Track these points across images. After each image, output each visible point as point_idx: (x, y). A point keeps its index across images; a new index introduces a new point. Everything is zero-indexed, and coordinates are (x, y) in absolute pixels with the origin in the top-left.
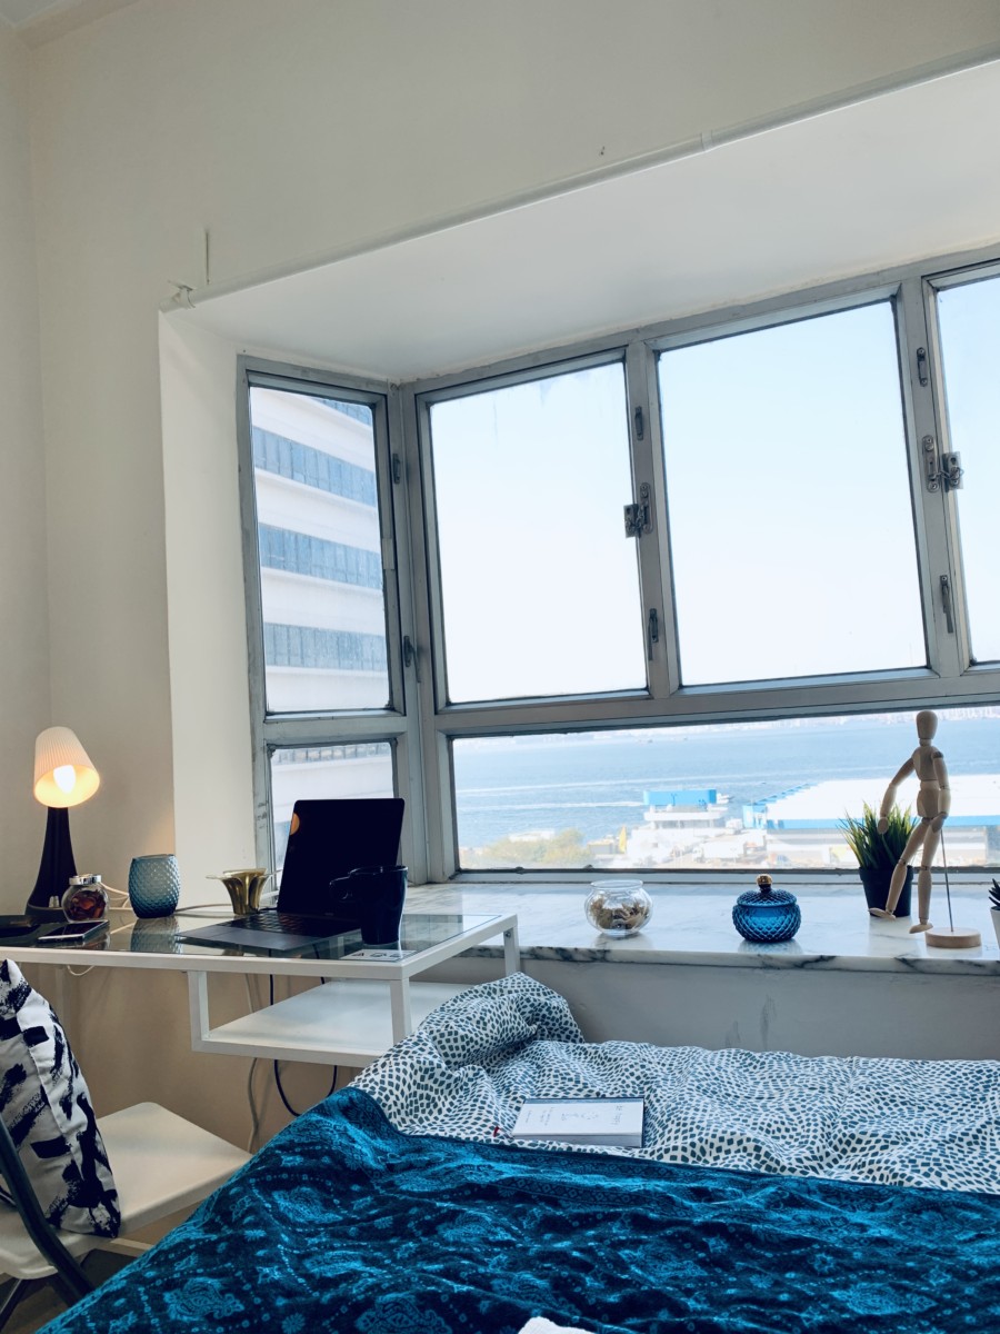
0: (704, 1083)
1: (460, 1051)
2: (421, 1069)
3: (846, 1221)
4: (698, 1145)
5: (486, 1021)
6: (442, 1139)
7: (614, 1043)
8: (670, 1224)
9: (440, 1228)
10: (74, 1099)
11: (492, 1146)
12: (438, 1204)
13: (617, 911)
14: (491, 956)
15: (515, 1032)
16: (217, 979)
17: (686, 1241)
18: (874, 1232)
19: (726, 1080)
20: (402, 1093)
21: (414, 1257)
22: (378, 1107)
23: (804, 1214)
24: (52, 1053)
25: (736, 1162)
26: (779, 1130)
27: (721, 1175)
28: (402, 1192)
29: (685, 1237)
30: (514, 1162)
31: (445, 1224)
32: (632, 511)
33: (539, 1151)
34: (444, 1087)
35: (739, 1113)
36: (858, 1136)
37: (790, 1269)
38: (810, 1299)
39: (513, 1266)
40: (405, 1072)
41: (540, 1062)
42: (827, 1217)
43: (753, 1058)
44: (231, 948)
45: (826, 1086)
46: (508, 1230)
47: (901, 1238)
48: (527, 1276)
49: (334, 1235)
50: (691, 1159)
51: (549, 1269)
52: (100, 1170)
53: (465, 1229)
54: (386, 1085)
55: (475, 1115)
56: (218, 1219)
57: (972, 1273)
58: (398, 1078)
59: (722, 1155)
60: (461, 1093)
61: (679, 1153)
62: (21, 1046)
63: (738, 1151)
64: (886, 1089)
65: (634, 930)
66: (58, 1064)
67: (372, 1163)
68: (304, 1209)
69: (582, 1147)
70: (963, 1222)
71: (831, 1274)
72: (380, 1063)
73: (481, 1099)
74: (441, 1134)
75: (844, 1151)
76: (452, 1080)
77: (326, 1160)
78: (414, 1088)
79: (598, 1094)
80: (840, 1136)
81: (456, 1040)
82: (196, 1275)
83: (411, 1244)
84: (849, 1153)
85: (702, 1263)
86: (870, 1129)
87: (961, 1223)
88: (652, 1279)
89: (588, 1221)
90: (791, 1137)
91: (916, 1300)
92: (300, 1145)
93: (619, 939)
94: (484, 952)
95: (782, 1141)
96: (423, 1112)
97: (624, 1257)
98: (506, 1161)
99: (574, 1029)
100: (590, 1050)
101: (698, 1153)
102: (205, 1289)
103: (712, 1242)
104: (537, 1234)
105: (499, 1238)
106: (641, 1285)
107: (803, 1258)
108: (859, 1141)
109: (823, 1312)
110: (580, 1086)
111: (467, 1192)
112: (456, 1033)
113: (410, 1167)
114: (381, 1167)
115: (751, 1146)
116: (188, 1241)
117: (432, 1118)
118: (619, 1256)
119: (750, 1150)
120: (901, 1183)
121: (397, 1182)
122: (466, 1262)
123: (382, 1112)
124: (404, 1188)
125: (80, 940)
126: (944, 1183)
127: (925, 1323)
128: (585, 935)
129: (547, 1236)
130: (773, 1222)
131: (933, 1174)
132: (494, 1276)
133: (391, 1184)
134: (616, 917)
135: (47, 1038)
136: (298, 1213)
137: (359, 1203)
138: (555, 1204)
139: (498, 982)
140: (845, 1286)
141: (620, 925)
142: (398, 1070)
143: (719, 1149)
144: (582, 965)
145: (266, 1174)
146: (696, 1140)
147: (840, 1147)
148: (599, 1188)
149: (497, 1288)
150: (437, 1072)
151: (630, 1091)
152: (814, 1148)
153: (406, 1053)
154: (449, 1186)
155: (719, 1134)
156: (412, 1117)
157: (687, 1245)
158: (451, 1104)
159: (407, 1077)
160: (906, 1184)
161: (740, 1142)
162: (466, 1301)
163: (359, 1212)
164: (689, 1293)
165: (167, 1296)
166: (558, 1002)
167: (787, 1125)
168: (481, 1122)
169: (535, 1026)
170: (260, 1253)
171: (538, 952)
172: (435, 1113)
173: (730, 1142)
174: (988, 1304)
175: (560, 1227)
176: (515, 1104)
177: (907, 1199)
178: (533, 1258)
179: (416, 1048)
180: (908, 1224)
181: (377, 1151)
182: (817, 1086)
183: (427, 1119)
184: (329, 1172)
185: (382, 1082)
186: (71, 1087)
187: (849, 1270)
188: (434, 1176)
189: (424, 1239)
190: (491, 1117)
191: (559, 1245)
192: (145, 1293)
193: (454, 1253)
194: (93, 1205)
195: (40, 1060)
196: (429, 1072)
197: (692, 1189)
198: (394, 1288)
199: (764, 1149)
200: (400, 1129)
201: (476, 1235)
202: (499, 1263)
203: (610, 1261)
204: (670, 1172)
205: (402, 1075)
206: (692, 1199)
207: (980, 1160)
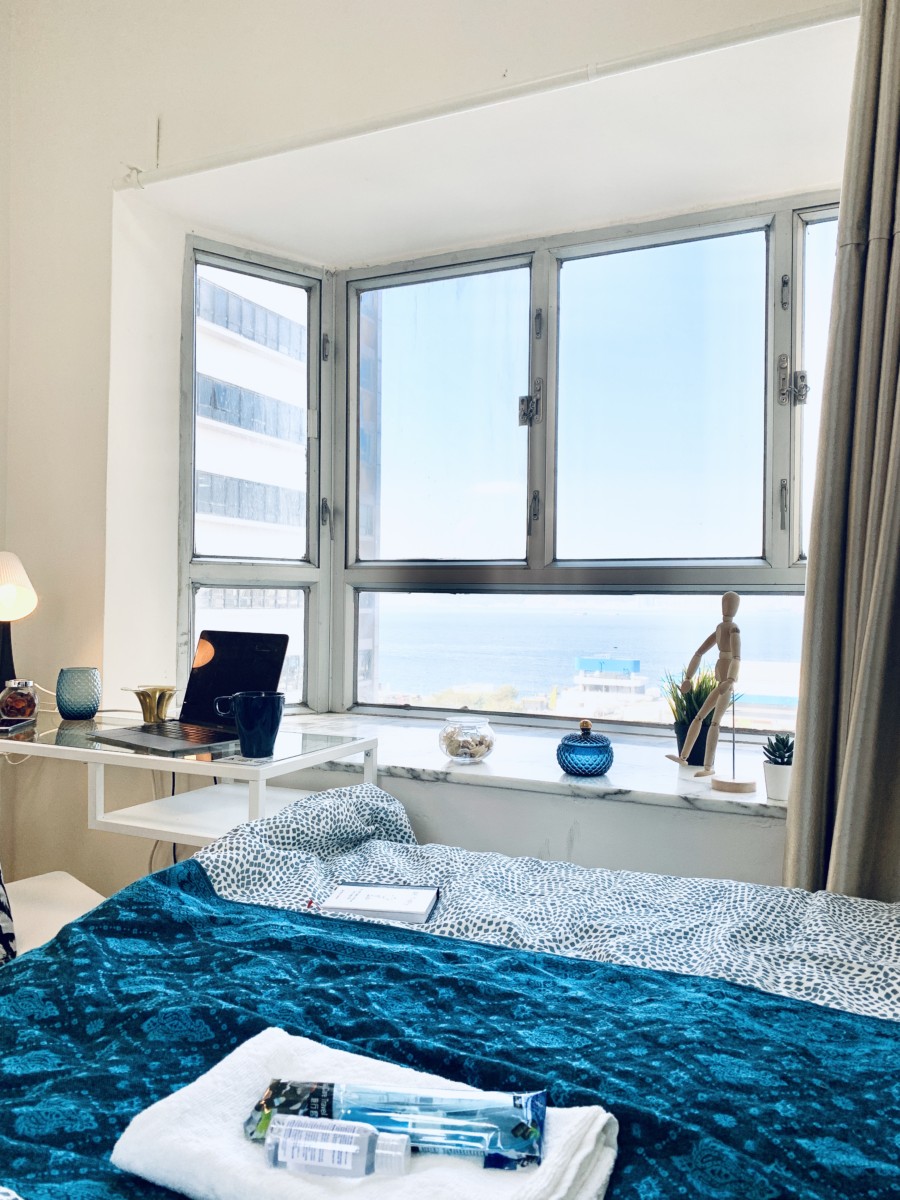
0: (489, 880)
2: (253, 851)
3: (554, 984)
4: (465, 924)
5: (321, 818)
6: (262, 907)
7: (430, 845)
8: (415, 976)
9: (235, 968)
11: (301, 914)
12: (239, 951)
13: (464, 742)
14: (355, 772)
15: (349, 830)
17: (423, 989)
18: (571, 994)
19: (510, 879)
21: (206, 985)
23: (523, 977)
25: (489, 938)
26: (536, 919)
27: (473, 946)
28: (215, 941)
29: (423, 986)
30: (314, 926)
31: (240, 965)
32: (525, 403)
33: (336, 920)
34: (275, 864)
35: (509, 904)
36: (595, 927)
37: (492, 1014)
38: (500, 1033)
39: (282, 997)
41: (367, 856)
42: (541, 980)
43: (540, 865)
45: (589, 889)
46: (288, 972)
47: (591, 998)
48: (289, 1004)
49: (150, 965)
50: (456, 934)
51: (308, 1000)
53: (254, 969)
55: (297, 891)
56: (57, 946)
57: (630, 1024)
59: (481, 932)
60: (292, 870)
61: (447, 929)
63: (495, 931)
64: (635, 895)
65: (477, 759)
68: (132, 946)
69: (372, 919)
70: (642, 991)
71: (525, 1019)
73: (305, 879)
74: (263, 903)
75: (582, 938)
77: (155, 917)
79: (405, 882)
80: (582, 926)
82: (27, 985)
83: (208, 977)
84: (586, 939)
85: (429, 1005)
86: (607, 921)
87: (641, 991)
88: (386, 1013)
89: (351, 970)
90: (544, 924)
91: (579, 1039)
92: (137, 903)
93: (463, 765)
95: (536, 927)
96: (255, 885)
97: (370, 996)
98: (308, 925)
99: (407, 830)
100: (410, 849)
101: (463, 930)
102: (32, 996)
103: (442, 991)
104: (310, 977)
105: (278, 977)
106: (374, 1016)
107: (507, 1007)
108: (596, 931)
109: (505, 1043)
110: (393, 875)
111: (266, 944)
113: (229, 923)
115: (505, 928)
116: (29, 961)
117: (261, 890)
118: (366, 996)
119: (504, 930)
120: (611, 961)
121: (214, 934)
122: (243, 991)
124: (217, 938)
125: (8, 731)
126: (644, 964)
127: (577, 1056)
128: (436, 759)
129: (318, 979)
130: (496, 981)
131: (638, 957)
132: (262, 1002)
133: (209, 935)
134: (463, 747)
137: (180, 945)
138: (333, 956)
139: (349, 788)
140: (531, 1028)
141: (466, 754)
143: (480, 928)
144: (427, 784)
145: (104, 924)
146: (463, 920)
147: (580, 935)
148: (370, 947)
151: (431, 882)
152: (557, 933)
154: (254, 939)
155: (483, 917)
157: (423, 992)
158: (281, 879)
160: (614, 962)
161: (498, 924)
162: (227, 1016)
163: (177, 951)
164: (409, 1024)
166: (396, 807)
167: (544, 916)
168: (300, 897)
169: (373, 828)
170: (82, 974)
171: (394, 771)
172: (266, 885)
173: (490, 923)
174: (630, 1046)
175: (326, 972)
176: (336, 886)
177: (608, 972)
178: (298, 992)
180: (601, 989)
181: (204, 910)
182: (580, 889)
183: (257, 890)
187: (540, 1016)
188: (245, 932)
189: (220, 975)
190: (310, 894)
191: (322, 985)
197: (445, 954)
199: (515, 930)
201: (260, 974)
202: (271, 994)
203: (357, 998)
204: (433, 941)
206: (442, 961)
207: (682, 950)
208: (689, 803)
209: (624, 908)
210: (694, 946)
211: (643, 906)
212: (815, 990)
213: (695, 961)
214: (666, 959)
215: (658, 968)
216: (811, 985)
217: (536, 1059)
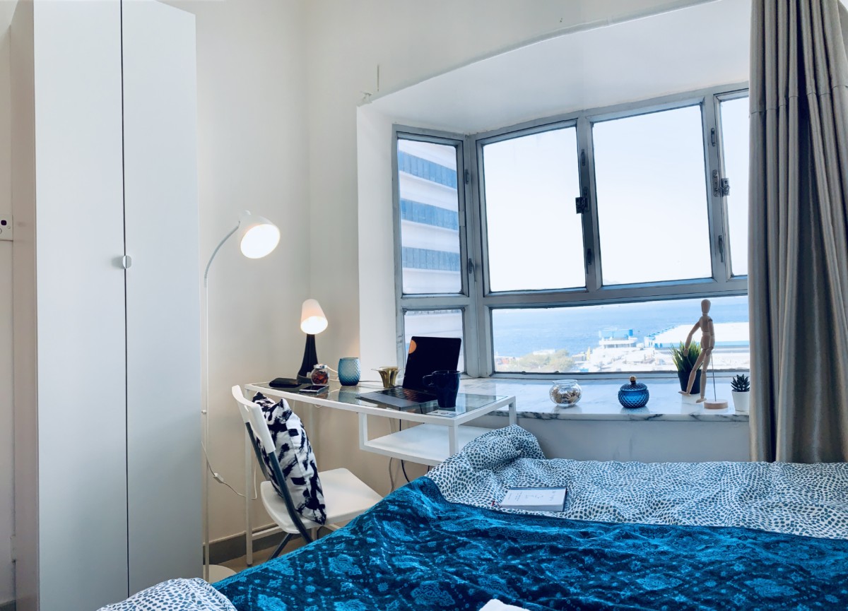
0: (595, 479)
1: (481, 463)
2: (460, 471)
3: (649, 544)
4: (588, 510)
6: (467, 505)
7: (556, 459)
8: (568, 550)
9: (458, 550)
10: (309, 462)
11: (490, 510)
12: (459, 538)
13: (565, 394)
14: (503, 416)
15: (509, 454)
16: (371, 418)
17: (575, 558)
18: (660, 549)
19: (606, 477)
20: (450, 481)
21: (443, 563)
22: (437, 487)
23: (630, 542)
24: (300, 441)
25: (604, 518)
26: (627, 500)
27: (596, 524)
28: (443, 530)
29: (574, 557)
30: (499, 519)
31: (461, 548)
32: (579, 200)
33: (512, 514)
34: (471, 479)
35: (609, 493)
36: (662, 501)
37: (619, 570)
38: (627, 584)
39: (490, 572)
40: (452, 471)
41: (520, 469)
42: (640, 542)
43: (621, 466)
44: (381, 405)
45: (652, 477)
46: (490, 553)
47: (672, 550)
48: (496, 577)
49: (408, 548)
50: (584, 517)
51: (507, 574)
52: (318, 495)
53: (470, 551)
54: (442, 477)
55: (484, 494)
56: (357, 529)
57: (701, 566)
58: (448, 474)
59: (598, 514)
60: (480, 483)
61: (579, 514)
62: (288, 436)
63: (606, 512)
64: (678, 478)
65: (572, 404)
66: (302, 446)
67: (431, 515)
68: (396, 532)
69: (532, 512)
70: (701, 541)
71: (639, 571)
72: (440, 466)
73: (488, 486)
74: (466, 503)
75: (655, 509)
76: (475, 477)
77: (409, 510)
78: (456, 480)
79: (545, 485)
80: (654, 502)
81: (479, 457)
82: (343, 553)
83: (443, 557)
84: (657, 510)
85: (581, 569)
86: (667, 497)
87: (700, 541)
88: (556, 578)
89: (529, 549)
90: (632, 504)
91: (674, 581)
92: (397, 501)
93: (565, 408)
94: (500, 413)
95: (628, 506)
96: (460, 491)
97: (543, 567)
98: (495, 518)
99: (539, 452)
100: (545, 463)
101: (588, 514)
102: (346, 560)
103: (587, 558)
104: (504, 556)
105: (485, 557)
106: (549, 581)
107: (626, 564)
108: (662, 504)
109: (631, 590)
110: (537, 481)
111: (474, 533)
112: (479, 454)
113: (448, 518)
114: (434, 517)
115: (612, 510)
116: (342, 537)
117: (464, 495)
118: (541, 567)
119: (611, 511)
120: (677, 523)
121: (442, 525)
122: (467, 568)
123: (439, 490)
124: (444, 528)
125: (316, 393)
126: (696, 522)
127: (676, 592)
128: (549, 407)
129: (509, 557)
130: (615, 547)
131: (691, 518)
132: (480, 576)
133: (438, 526)
134: (564, 398)
135: (297, 434)
136: (393, 534)
137: (423, 533)
138: (515, 540)
139: (504, 429)
140: (643, 576)
141: (566, 401)
142: (448, 470)
143: (597, 512)
144: (546, 420)
145: (381, 512)
146: (587, 508)
147: (653, 507)
148: (537, 533)
149: (480, 583)
150: (468, 473)
151: (561, 483)
152: (641, 508)
153: (454, 462)
154: (465, 529)
155: (598, 505)
156: (454, 493)
157: (575, 561)
158: (474, 488)
159: (453, 474)
160: (679, 524)
161: (607, 508)
162: (463, 589)
163: (422, 538)
164: (571, 584)
165: (330, 560)
166: (532, 439)
167: (631, 498)
168: (487, 498)
169: (520, 451)
170: (372, 550)
171: (526, 414)
172: (466, 491)
173: (602, 508)
174: (705, 581)
175: (514, 552)
176: (506, 490)
177: (678, 531)
178: (501, 568)
179: (459, 460)
180: (677, 543)
181: (434, 509)
182: (647, 478)
183: (461, 495)
184: (410, 517)
185: (440, 475)
186: (307, 457)
187: (647, 568)
188: (459, 524)
189: (449, 555)
190: (492, 496)
191: (513, 562)
192: (321, 555)
193: (462, 563)
194: (315, 509)
195: (295, 443)
196: (464, 472)
197: (581, 532)
198: (430, 579)
199: (618, 511)
200: (447, 499)
201: (475, 555)
202: (484, 570)
203: (536, 569)
204: (573, 524)
205: (450, 473)
206: (581, 538)
207: (713, 510)
208: (695, 418)
209: (674, 487)
210: (719, 506)
211: (685, 484)
212: (792, 525)
213: (722, 516)
214: (707, 517)
215: (704, 524)
216: (789, 522)
217: (652, 599)
